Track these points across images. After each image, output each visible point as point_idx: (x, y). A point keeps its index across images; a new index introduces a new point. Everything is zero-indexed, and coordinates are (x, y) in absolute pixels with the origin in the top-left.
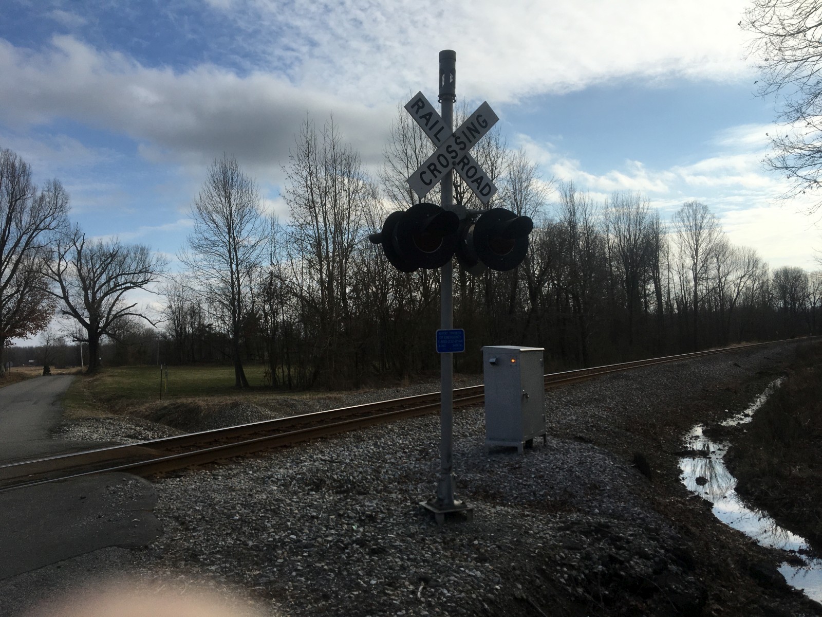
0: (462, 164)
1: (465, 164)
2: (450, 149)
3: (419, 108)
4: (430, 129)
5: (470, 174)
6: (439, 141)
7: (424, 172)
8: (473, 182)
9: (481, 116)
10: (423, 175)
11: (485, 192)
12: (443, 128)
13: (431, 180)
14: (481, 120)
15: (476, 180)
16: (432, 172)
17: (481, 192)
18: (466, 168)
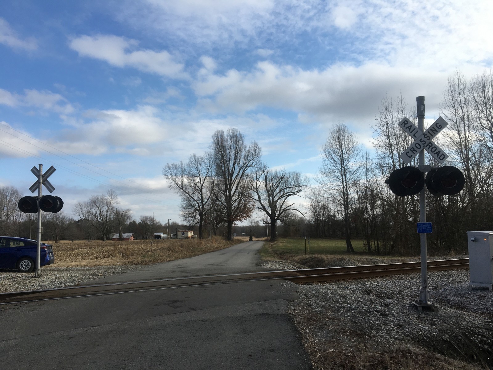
0: (428, 146)
1: (430, 146)
2: (421, 141)
3: (405, 124)
4: (411, 133)
5: (433, 150)
6: (416, 137)
7: (409, 152)
8: (434, 154)
9: (438, 123)
10: (408, 154)
11: (441, 158)
12: (418, 131)
13: (412, 155)
14: (438, 125)
15: (436, 153)
16: (412, 151)
17: (439, 158)
18: (431, 148)
